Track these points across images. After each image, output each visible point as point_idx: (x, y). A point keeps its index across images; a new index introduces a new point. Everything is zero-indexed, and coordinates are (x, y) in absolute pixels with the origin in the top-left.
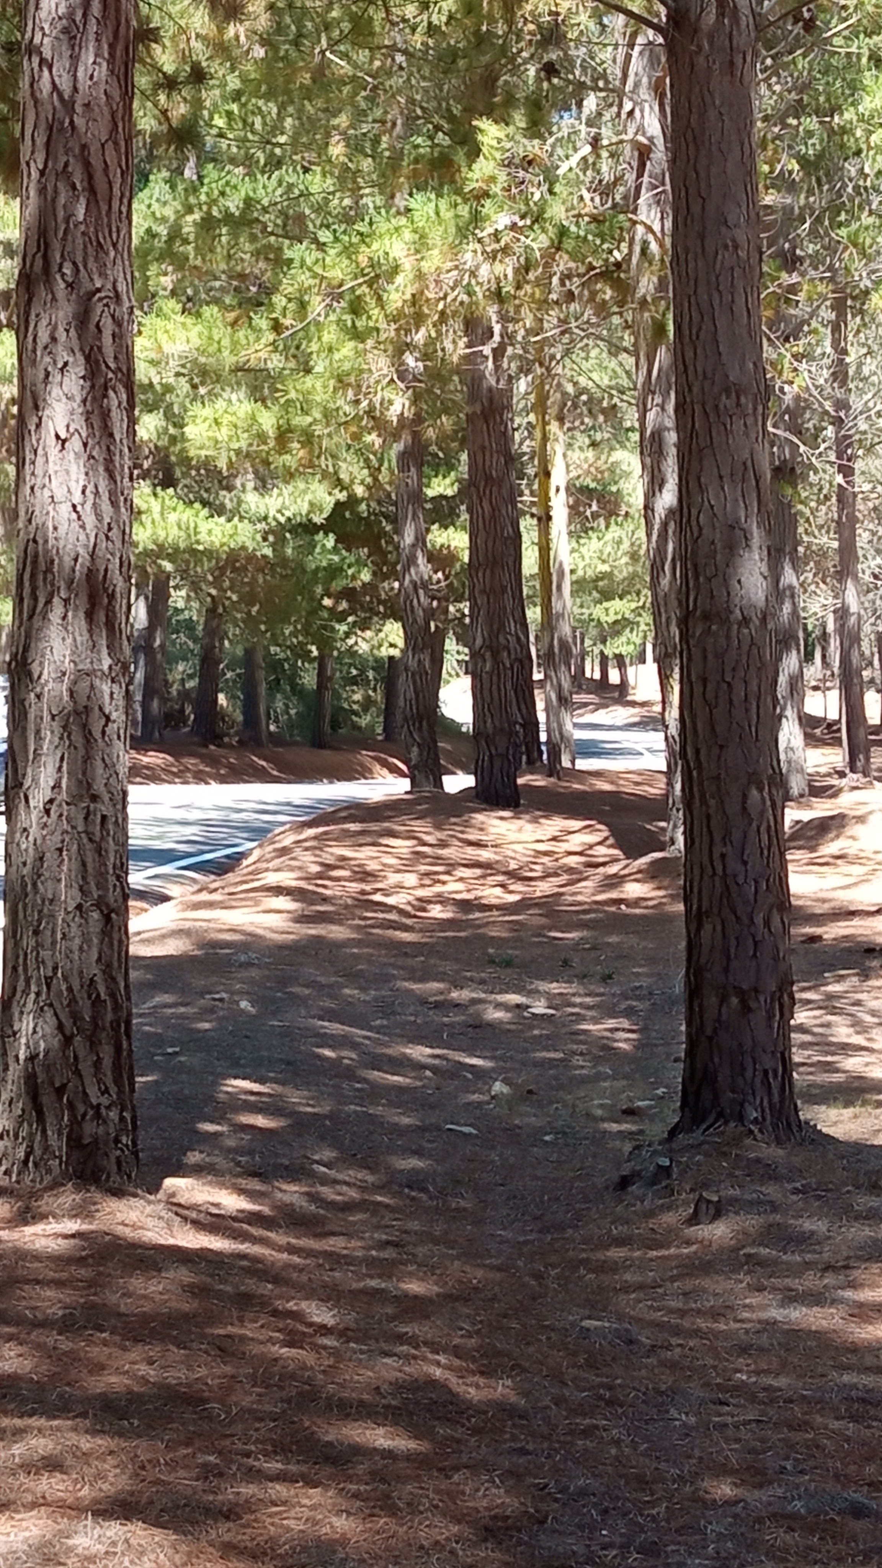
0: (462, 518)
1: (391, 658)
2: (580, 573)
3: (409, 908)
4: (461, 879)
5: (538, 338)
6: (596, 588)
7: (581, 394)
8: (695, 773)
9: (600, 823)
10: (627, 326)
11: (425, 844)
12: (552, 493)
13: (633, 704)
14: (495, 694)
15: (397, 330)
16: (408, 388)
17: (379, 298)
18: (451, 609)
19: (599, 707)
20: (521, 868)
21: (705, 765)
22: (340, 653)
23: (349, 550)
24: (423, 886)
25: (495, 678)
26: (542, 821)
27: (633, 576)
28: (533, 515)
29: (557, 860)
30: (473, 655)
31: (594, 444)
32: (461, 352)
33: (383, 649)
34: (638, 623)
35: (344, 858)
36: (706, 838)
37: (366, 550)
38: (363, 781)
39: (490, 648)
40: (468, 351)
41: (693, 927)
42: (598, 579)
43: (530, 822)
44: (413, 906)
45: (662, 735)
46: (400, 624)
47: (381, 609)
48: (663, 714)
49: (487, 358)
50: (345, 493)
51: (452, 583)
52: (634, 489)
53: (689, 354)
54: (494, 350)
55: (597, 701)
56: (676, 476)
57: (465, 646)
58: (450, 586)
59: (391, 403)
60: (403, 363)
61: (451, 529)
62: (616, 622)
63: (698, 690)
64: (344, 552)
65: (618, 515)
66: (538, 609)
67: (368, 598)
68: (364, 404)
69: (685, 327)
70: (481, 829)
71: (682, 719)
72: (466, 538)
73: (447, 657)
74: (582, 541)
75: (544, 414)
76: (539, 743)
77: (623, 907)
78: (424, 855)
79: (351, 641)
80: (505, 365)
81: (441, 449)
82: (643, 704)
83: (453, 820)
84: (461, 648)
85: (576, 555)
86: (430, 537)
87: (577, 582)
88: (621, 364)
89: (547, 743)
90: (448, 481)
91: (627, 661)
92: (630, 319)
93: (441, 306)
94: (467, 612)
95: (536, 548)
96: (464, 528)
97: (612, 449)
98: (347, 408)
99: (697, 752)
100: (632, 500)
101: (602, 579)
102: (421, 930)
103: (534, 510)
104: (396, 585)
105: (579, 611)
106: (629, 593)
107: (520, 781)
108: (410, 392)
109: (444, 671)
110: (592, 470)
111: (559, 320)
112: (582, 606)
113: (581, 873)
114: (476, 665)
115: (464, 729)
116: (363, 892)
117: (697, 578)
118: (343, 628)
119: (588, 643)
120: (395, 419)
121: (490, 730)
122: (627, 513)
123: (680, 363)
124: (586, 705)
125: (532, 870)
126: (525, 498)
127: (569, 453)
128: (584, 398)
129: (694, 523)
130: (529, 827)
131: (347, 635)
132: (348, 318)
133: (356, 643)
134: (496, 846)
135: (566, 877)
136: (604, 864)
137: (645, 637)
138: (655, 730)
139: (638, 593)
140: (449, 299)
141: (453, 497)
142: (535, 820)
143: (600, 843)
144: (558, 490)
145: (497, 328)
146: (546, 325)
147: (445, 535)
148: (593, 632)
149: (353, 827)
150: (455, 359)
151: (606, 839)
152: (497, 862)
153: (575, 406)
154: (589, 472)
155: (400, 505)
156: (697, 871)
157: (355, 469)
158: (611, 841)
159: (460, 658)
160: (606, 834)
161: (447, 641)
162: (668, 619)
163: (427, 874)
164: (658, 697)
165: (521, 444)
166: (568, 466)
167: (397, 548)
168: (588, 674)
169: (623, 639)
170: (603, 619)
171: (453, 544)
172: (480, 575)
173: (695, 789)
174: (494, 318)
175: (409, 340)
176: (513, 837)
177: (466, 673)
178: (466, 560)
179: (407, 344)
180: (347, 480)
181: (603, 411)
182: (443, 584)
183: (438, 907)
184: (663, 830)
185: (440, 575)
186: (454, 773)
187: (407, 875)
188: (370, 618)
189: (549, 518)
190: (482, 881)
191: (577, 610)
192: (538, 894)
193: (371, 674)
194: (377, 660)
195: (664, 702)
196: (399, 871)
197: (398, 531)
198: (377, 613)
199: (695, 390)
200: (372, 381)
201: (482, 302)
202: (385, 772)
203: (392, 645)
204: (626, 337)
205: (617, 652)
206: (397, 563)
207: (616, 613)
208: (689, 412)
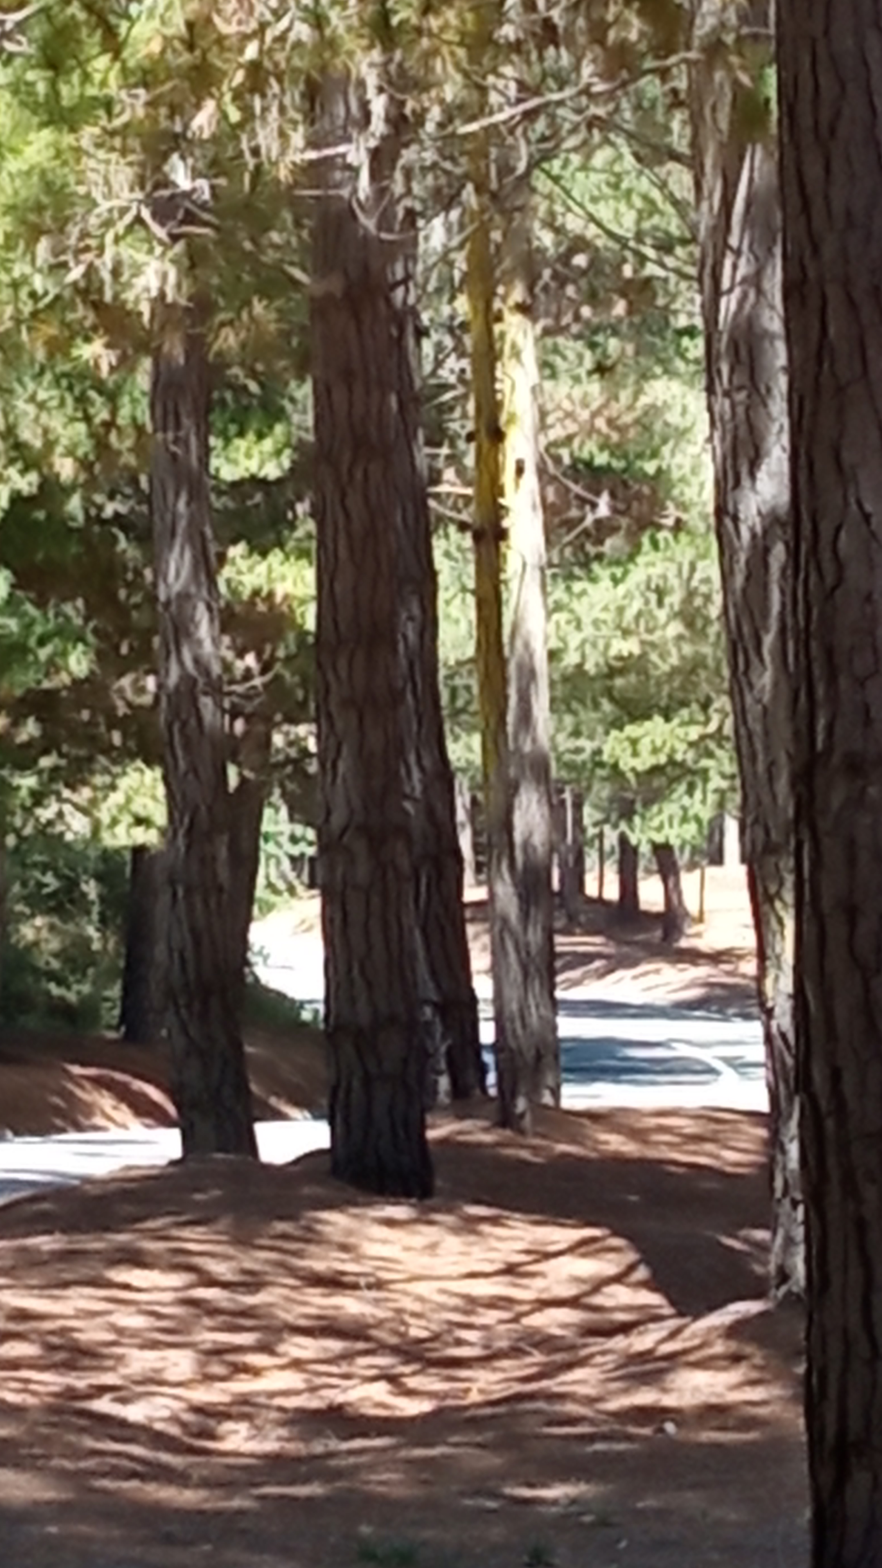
0: (299, 533)
1: (139, 851)
2: (571, 659)
3: (174, 1430)
4: (297, 1364)
5: (473, 127)
6: (609, 693)
7: (572, 251)
8: (830, 1124)
9: (616, 1233)
10: (676, 101)
11: (211, 1282)
12: (508, 477)
13: (694, 956)
14: (377, 938)
15: (151, 104)
16: (175, 238)
17: (110, 32)
18: (278, 740)
19: (615, 963)
20: (436, 1337)
21: (852, 1104)
22: (21, 838)
23: (41, 604)
24: (209, 1378)
25: (376, 900)
26: (486, 1228)
27: (695, 665)
28: (463, 527)
29: (516, 1320)
30: (324, 844)
31: (601, 369)
32: (298, 158)
33: (120, 830)
34: (704, 774)
35: (23, 1315)
36: (855, 1274)
37: (80, 603)
38: (73, 1136)
39: (364, 830)
40: (312, 155)
41: (827, 1478)
42: (612, 672)
43: (455, 1231)
44: (183, 1425)
45: (755, 1029)
46: (158, 772)
47: (116, 738)
48: (760, 978)
49: (355, 171)
50: (33, 477)
51: (278, 678)
52: (694, 471)
53: (814, 171)
54: (375, 155)
55: (610, 950)
56: (785, 439)
57: (308, 824)
58: (275, 685)
59: (138, 270)
60: (166, 183)
61: (275, 557)
62: (656, 770)
63: (837, 930)
64: (30, 608)
65: (659, 527)
66: (476, 740)
67: (85, 715)
68: (76, 273)
69: (804, 109)
70: (344, 1248)
71: (799, 996)
72: (310, 574)
73: (267, 848)
74: (577, 587)
75: (489, 296)
76: (478, 1048)
77: (670, 1427)
78: (210, 1310)
79: (46, 814)
80: (398, 188)
81: (253, 374)
82: (716, 958)
83: (281, 1227)
84: (299, 830)
85: (561, 617)
86: (227, 572)
87: (566, 679)
88: (663, 186)
89: (496, 1048)
90: (268, 444)
91: (683, 859)
92: (682, 84)
93: (251, 51)
94: (312, 745)
95: (471, 600)
96: (302, 554)
97: (645, 376)
98: (38, 283)
99: (836, 1076)
100: (690, 493)
101: (622, 672)
102: (205, 1483)
103: (465, 517)
104: (151, 683)
105: (572, 743)
106: (684, 704)
107: (432, 1134)
108: (179, 247)
109: (261, 881)
110: (600, 423)
111: (522, 85)
112: (576, 733)
113: (572, 1348)
114: (331, 868)
115: (306, 1015)
116: (71, 1394)
117: (832, 678)
118: (28, 782)
119: (589, 815)
120: (145, 308)
121: (364, 1015)
122: (678, 521)
123: (792, 190)
124: (586, 958)
125: (459, 1342)
126: (443, 488)
127: (548, 385)
128: (580, 260)
129: (826, 556)
130: (452, 1243)
131: (38, 798)
132: (38, 79)
133: (60, 815)
134: (380, 1285)
135: (538, 1357)
136: (625, 1328)
137: (721, 805)
138: (747, 1017)
139: (705, 706)
140: (269, 35)
141: (279, 481)
142: (470, 1226)
143: (618, 1279)
144: (520, 470)
145: (378, 105)
146: (494, 98)
147: (262, 568)
148: (602, 791)
149: (45, 1243)
150: (283, 174)
151: (631, 1268)
152: (380, 1324)
153: (561, 280)
154: (592, 430)
155: (157, 501)
156: (835, 1348)
157: (56, 422)
158: (642, 1273)
159: (295, 851)
160: (631, 1256)
161: (268, 812)
162: (771, 766)
163: (218, 1352)
164: (748, 940)
165: (438, 364)
166: (543, 414)
167: (152, 598)
168: (591, 889)
169: (671, 808)
170: (627, 763)
171: (280, 590)
172: (342, 664)
173: (832, 1161)
174: (372, 80)
175: (178, 128)
176: (417, 1263)
177: (311, 885)
178: (310, 624)
179: (176, 137)
180: (38, 443)
181: (626, 289)
182: (258, 681)
183: (243, 1428)
184: (763, 1247)
185: (250, 660)
186: (278, 1116)
187: (173, 1354)
188: (91, 759)
189: (502, 534)
190: (344, 1368)
191: (565, 743)
192: (474, 1397)
193: (91, 889)
194: (108, 856)
195: (762, 955)
196: (154, 1345)
197: (155, 560)
198: (108, 749)
199: (828, 250)
200: (93, 221)
201: (350, 43)
202: (124, 1114)
203: (140, 821)
204: (675, 125)
205: (659, 838)
206: (152, 631)
207: (655, 751)
208: (814, 302)
